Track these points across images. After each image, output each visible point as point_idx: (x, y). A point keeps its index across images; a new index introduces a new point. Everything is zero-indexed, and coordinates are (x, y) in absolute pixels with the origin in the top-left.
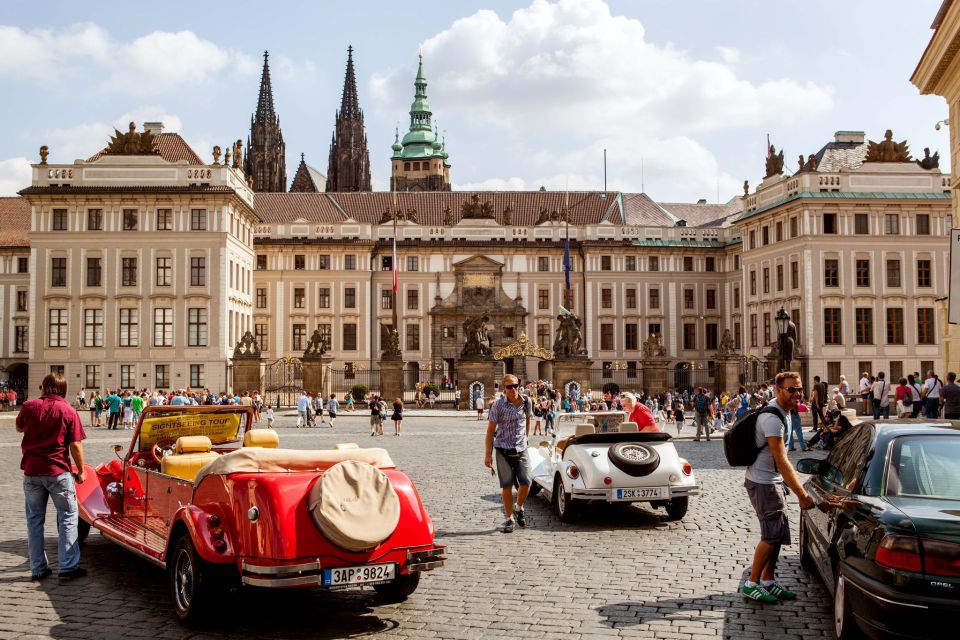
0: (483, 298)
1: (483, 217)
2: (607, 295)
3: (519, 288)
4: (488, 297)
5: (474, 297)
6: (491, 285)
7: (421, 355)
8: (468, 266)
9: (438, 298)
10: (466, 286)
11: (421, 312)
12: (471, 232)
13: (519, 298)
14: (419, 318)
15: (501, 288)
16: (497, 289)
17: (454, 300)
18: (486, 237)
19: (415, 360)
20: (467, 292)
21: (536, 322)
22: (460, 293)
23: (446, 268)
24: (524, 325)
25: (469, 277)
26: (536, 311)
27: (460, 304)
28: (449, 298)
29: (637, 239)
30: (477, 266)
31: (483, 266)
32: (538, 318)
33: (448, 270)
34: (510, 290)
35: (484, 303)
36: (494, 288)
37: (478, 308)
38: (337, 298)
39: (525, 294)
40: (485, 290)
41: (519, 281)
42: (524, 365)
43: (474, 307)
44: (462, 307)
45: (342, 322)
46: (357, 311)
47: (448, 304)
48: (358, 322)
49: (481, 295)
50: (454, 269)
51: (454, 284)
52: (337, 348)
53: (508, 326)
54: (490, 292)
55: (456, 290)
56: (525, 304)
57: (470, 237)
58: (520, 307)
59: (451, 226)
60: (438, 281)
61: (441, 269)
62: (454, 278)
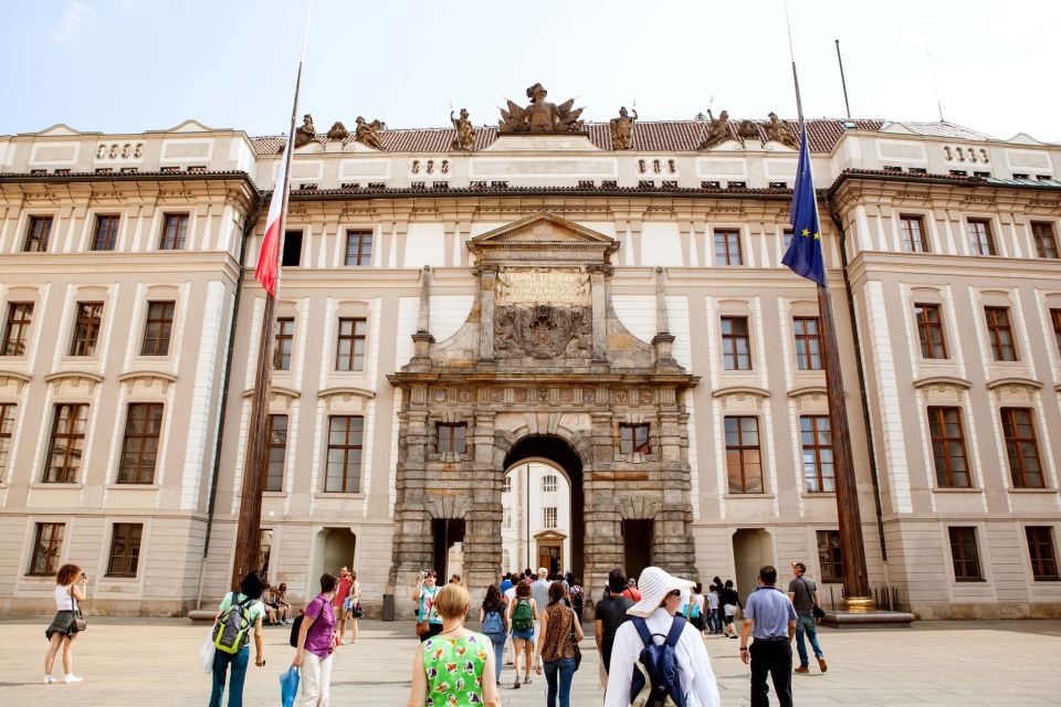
0: (555, 335)
1: (556, 132)
2: (930, 321)
3: (662, 310)
4: (569, 335)
5: (528, 334)
6: (584, 301)
7: (364, 506)
8: (512, 247)
9: (423, 337)
10: (503, 302)
11: (372, 375)
12: (522, 168)
13: (664, 338)
14: (368, 397)
15: (609, 310)
16: (598, 310)
17: (469, 341)
18: (568, 178)
19: (341, 523)
20: (507, 318)
21: (717, 411)
22: (487, 320)
23: (449, 254)
24: (682, 418)
25: (512, 277)
26: (716, 375)
27: (487, 352)
28: (455, 337)
29: (987, 174)
30: (539, 247)
31: (556, 246)
32: (721, 395)
33: (457, 262)
34: (636, 316)
35: (561, 352)
36: (589, 309)
37: (542, 367)
38: (122, 328)
39: (679, 326)
40: (562, 314)
41: (660, 291)
42: (689, 542)
43: (529, 361)
44: (494, 361)
45: (124, 396)
46: (171, 363)
47: (450, 355)
48: (170, 398)
49: (550, 326)
50: (472, 258)
51: (472, 298)
52: (98, 476)
53: (633, 417)
54: (578, 320)
55: (476, 314)
56: (683, 355)
57: (516, 180)
58: (670, 361)
59: (471, 154)
60: (426, 294)
61: (437, 261)
62: (473, 282)
